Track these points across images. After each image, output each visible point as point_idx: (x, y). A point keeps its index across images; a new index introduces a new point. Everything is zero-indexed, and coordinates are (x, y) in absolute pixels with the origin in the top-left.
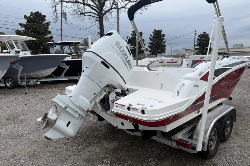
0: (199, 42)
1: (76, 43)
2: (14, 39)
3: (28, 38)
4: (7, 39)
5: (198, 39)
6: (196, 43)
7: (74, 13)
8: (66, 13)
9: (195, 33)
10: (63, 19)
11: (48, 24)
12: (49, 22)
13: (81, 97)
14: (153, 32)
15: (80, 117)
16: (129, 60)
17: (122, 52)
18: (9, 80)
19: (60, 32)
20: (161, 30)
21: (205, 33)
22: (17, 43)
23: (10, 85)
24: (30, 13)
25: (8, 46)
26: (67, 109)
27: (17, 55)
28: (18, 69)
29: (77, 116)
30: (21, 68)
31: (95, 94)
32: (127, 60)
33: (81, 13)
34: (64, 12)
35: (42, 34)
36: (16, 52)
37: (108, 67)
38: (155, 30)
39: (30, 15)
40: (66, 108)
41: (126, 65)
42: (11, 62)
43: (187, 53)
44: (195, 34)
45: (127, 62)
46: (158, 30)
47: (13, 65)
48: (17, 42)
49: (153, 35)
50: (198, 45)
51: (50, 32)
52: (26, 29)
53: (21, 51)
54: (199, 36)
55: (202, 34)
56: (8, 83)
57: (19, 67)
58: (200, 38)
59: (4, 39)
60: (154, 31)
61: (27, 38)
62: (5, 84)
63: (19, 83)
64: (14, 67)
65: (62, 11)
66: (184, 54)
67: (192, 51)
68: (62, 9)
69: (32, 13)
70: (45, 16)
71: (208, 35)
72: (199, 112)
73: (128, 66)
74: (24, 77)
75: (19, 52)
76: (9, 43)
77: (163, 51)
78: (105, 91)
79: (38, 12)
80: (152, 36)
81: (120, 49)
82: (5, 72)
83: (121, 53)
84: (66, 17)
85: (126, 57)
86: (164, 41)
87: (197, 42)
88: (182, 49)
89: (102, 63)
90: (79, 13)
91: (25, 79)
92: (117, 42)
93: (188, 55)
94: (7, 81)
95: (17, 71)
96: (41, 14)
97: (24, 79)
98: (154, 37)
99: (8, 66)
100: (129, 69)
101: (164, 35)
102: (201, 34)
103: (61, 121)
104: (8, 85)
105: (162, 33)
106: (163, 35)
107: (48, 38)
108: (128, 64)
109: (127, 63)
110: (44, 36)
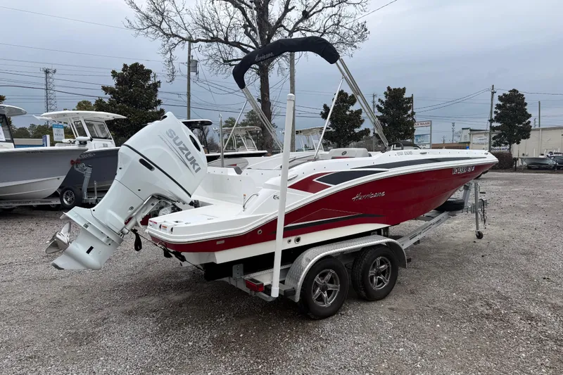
0: (499, 112)
1: (203, 123)
2: (86, 118)
3: (111, 116)
4: (73, 118)
5: (497, 105)
6: (494, 115)
7: (211, 61)
8: (197, 61)
9: (493, 93)
10: (191, 73)
11: (156, 85)
12: (159, 82)
13: (110, 211)
14: (385, 93)
15: (110, 242)
16: (193, 158)
17: (178, 145)
18: (67, 194)
19: (186, 99)
20: (404, 89)
21: (514, 91)
22: (92, 125)
23: (70, 202)
24: (122, 67)
25: (75, 131)
26: (88, 229)
27: (82, 148)
28: (84, 173)
29: (103, 239)
30: (89, 171)
31: (132, 208)
32: (189, 157)
33: (225, 61)
34: (194, 58)
35: (142, 106)
36: (80, 142)
37: (151, 168)
38: (389, 88)
39: (123, 70)
40: (87, 226)
41: (186, 165)
42: (72, 161)
43: (475, 139)
44: (493, 95)
45: (189, 160)
46: (397, 88)
47: (75, 167)
48: (93, 123)
49: (384, 99)
50: (497, 119)
51: (159, 102)
52: (114, 97)
53: (89, 140)
54: (500, 98)
55: (508, 93)
56: (66, 199)
57: (85, 170)
58: (501, 103)
59: (68, 118)
60: (386, 90)
61: (108, 116)
62: (62, 201)
63: (85, 198)
64: (77, 169)
65: (189, 57)
66: (468, 141)
67: (485, 134)
68: (189, 53)
69: (125, 66)
70: (150, 72)
71: (523, 95)
72: (298, 240)
73: (191, 166)
74: (93, 188)
75: (85, 143)
76: (77, 126)
77: (409, 134)
78: (153, 205)
79: (136, 64)
80: (382, 102)
81: (174, 141)
82: (62, 178)
83: (177, 147)
84: (199, 69)
85: (186, 152)
86: (409, 112)
87: (495, 112)
88: (463, 129)
89: (141, 161)
90: (221, 61)
91: (96, 193)
92: (171, 131)
93: (478, 144)
94: (65, 194)
95: (82, 177)
96: (142, 66)
97: (94, 192)
98: (387, 104)
99: (68, 168)
100: (194, 172)
101: (410, 100)
102: (504, 95)
103: (78, 245)
104: (66, 202)
105: (406, 95)
106: (406, 98)
107: (153, 113)
108: (191, 163)
109: (188, 163)
110: (147, 109)
